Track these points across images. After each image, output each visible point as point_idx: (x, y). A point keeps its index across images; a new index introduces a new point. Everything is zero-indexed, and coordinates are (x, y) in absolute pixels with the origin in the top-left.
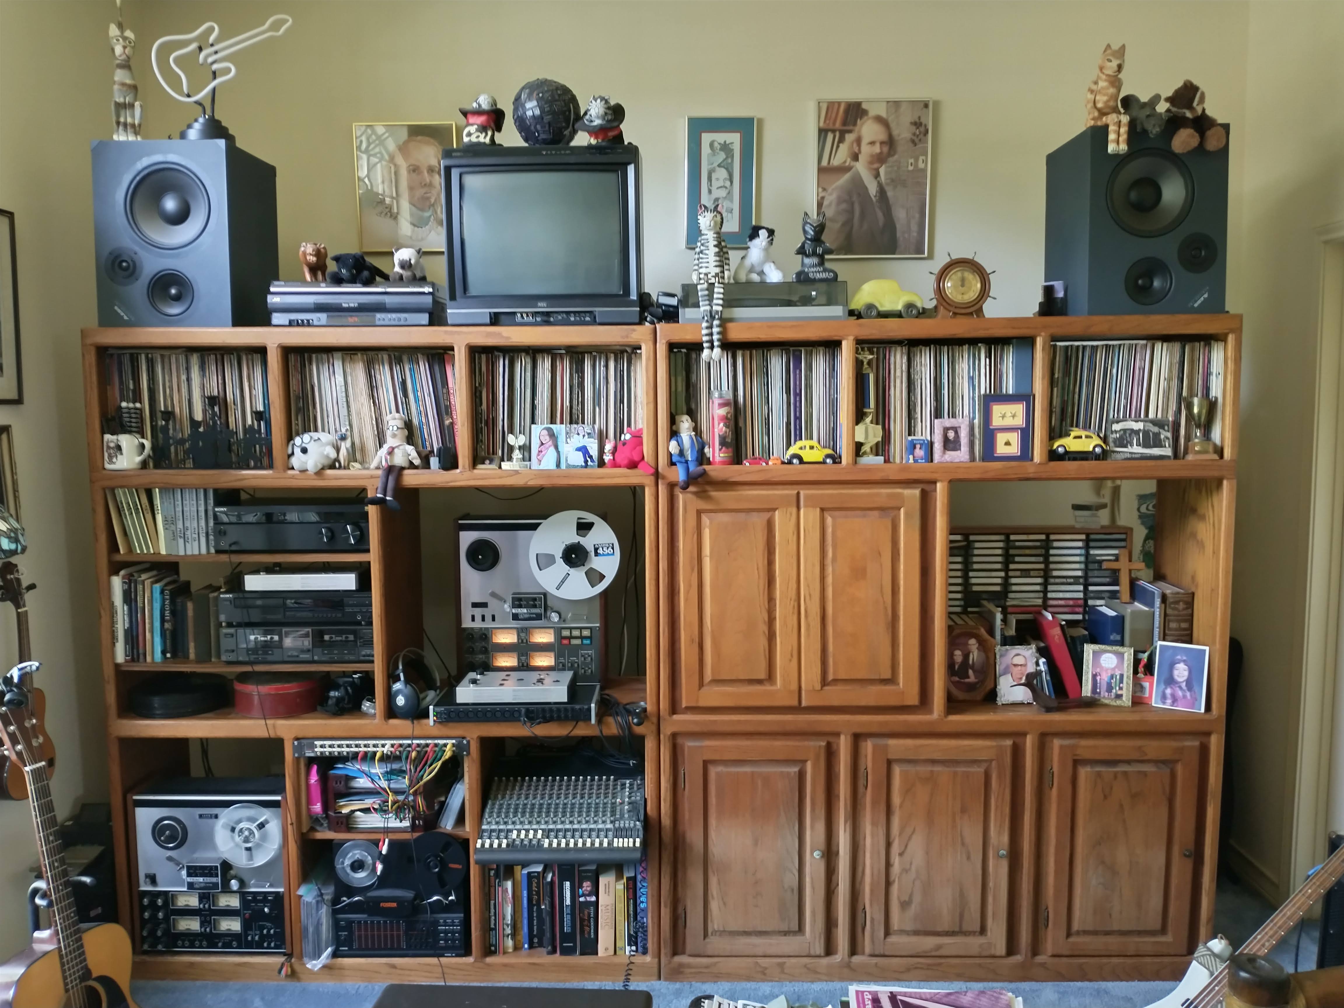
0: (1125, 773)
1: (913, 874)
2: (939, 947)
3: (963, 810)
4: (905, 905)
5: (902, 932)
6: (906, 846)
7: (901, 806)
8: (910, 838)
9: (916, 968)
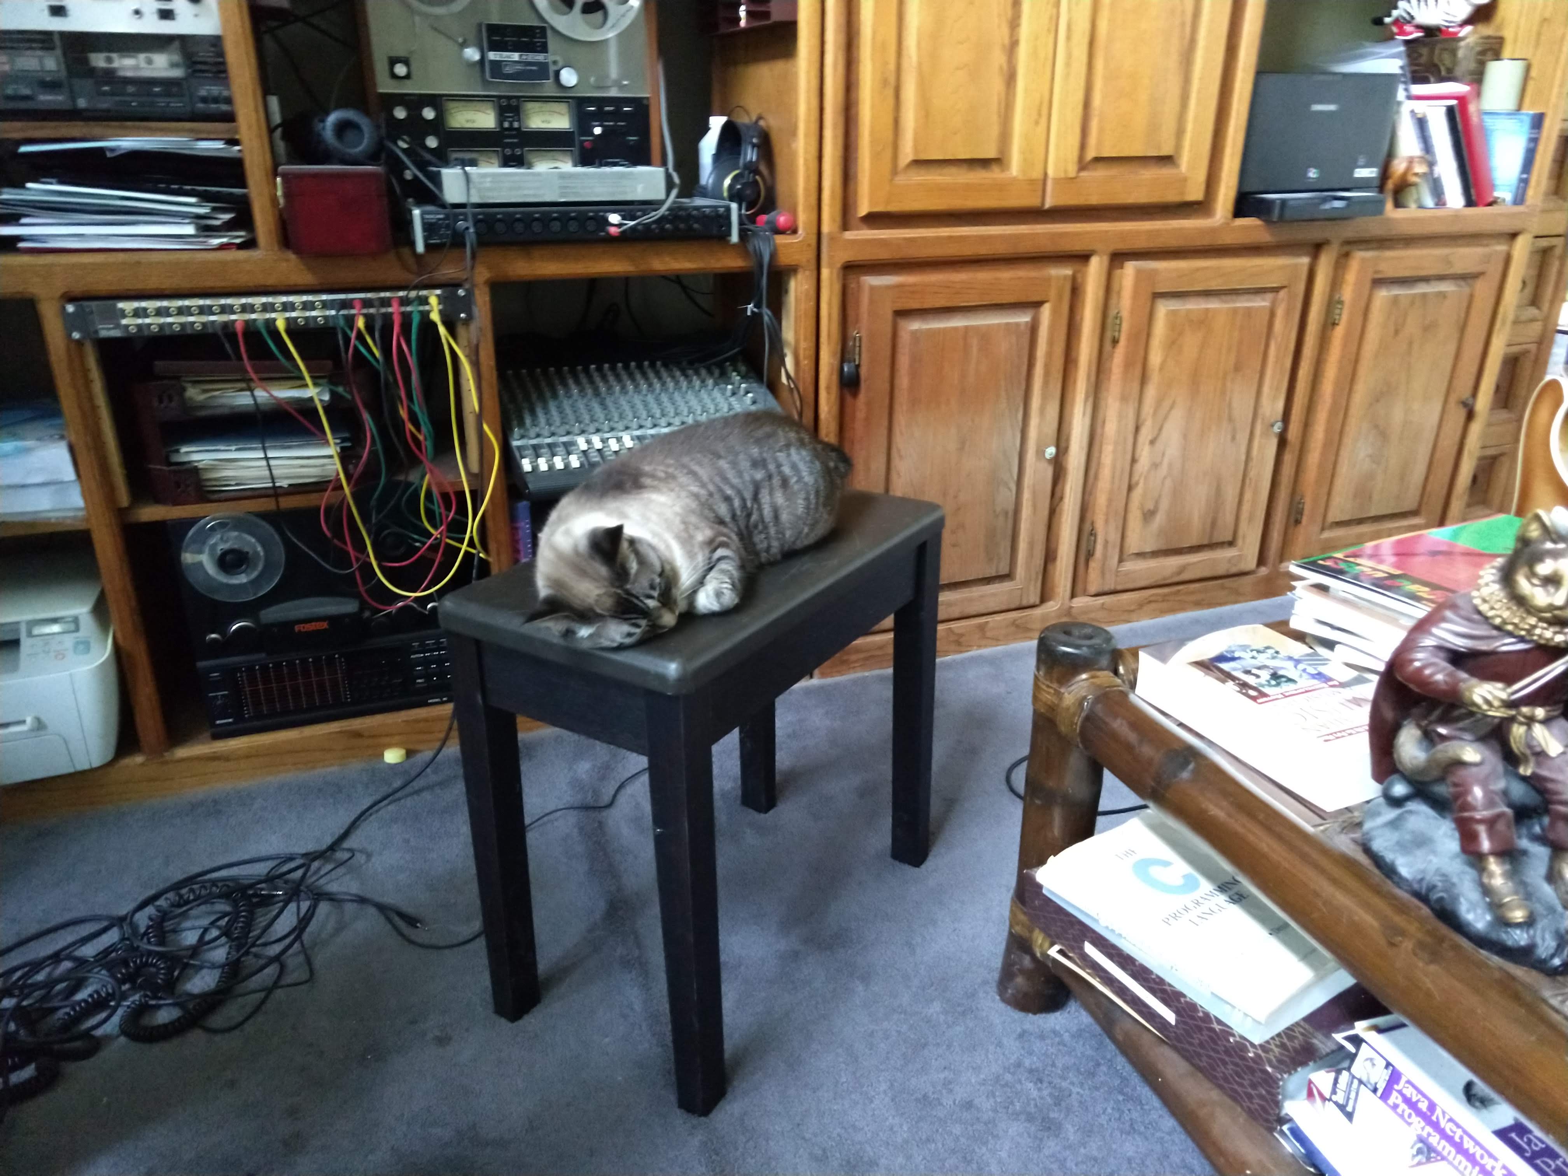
0: (1424, 296)
1: (1164, 470)
2: (1183, 569)
3: (1237, 368)
4: (1148, 515)
5: (1141, 555)
6: (1160, 429)
7: (1161, 368)
8: (1166, 418)
9: (1150, 602)
